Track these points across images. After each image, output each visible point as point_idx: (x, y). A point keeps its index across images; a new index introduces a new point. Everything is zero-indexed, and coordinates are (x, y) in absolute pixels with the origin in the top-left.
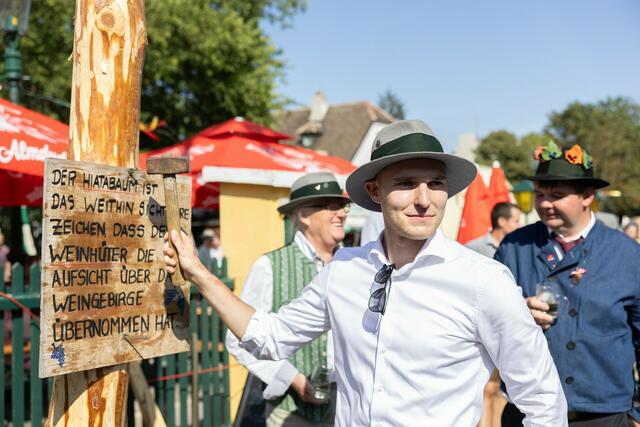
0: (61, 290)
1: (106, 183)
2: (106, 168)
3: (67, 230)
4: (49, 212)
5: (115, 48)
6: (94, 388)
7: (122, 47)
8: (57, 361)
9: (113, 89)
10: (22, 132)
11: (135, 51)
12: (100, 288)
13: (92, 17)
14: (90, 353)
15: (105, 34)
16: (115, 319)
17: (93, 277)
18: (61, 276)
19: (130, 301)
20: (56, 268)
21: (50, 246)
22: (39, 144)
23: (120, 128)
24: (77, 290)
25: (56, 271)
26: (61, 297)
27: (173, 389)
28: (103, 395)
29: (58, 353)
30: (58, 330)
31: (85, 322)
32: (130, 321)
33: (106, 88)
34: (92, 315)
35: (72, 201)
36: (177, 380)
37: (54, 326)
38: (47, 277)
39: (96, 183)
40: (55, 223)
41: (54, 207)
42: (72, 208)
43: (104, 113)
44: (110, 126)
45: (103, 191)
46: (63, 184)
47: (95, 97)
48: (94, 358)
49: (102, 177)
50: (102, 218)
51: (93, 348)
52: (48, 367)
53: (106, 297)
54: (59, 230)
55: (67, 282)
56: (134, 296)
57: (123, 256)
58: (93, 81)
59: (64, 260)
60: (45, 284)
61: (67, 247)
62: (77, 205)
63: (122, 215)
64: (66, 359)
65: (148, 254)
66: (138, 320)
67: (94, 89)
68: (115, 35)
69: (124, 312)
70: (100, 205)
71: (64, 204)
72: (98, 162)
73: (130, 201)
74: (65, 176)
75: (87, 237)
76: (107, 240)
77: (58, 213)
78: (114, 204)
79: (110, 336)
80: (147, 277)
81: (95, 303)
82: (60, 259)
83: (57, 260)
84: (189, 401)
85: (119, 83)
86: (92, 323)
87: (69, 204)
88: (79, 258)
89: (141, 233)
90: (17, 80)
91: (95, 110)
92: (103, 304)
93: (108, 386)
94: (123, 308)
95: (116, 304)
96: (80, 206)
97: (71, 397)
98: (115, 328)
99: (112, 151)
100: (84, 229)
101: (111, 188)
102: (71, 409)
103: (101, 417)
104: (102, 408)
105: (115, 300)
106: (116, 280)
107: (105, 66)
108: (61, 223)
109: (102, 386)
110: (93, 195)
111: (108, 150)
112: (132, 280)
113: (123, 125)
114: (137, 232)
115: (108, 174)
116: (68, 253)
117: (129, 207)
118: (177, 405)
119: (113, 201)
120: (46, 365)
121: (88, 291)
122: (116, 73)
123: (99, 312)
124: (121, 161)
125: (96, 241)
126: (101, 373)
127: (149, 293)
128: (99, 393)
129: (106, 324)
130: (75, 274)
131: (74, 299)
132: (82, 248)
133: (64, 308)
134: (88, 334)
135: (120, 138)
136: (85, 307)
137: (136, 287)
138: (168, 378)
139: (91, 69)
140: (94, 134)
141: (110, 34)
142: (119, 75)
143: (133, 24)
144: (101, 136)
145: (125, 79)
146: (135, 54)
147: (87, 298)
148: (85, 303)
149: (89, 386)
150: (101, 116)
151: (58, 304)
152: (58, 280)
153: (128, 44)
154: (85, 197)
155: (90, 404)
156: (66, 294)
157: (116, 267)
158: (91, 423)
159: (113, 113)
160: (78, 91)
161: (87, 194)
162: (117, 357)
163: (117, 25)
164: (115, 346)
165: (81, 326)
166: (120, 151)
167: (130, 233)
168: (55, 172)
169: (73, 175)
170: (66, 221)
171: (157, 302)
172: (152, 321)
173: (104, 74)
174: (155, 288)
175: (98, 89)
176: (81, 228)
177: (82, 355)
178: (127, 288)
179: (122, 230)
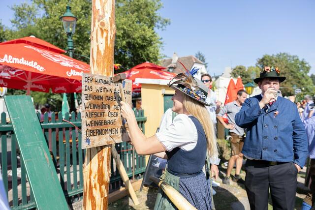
0: (88, 119)
1: (103, 82)
2: (103, 76)
3: (90, 98)
4: (84, 92)
5: (105, 34)
6: (100, 153)
7: (107, 34)
8: (87, 143)
9: (105, 49)
10: (74, 67)
11: (112, 35)
12: (101, 118)
13: (97, 23)
14: (98, 141)
15: (101, 29)
16: (107, 129)
17: (99, 115)
18: (88, 114)
19: (111, 123)
20: (86, 111)
21: (85, 104)
22: (80, 71)
24: (94, 119)
25: (86, 113)
26: (89, 121)
27: (126, 155)
28: (103, 155)
29: (88, 141)
30: (88, 133)
32: (112, 130)
33: (102, 48)
34: (99, 128)
36: (127, 152)
37: (86, 131)
38: (83, 115)
39: (100, 82)
40: (86, 96)
41: (86, 90)
43: (102, 58)
44: (104, 62)
45: (102, 85)
46: (88, 82)
47: (98, 52)
48: (100, 143)
49: (101, 80)
50: (102, 94)
51: (100, 139)
52: (84, 145)
53: (103, 121)
54: (88, 98)
55: (90, 116)
56: (113, 121)
57: (109, 108)
58: (98, 46)
60: (83, 117)
61: (90, 104)
63: (108, 93)
64: (91, 143)
65: (117, 107)
66: (114, 130)
67: (98, 49)
68: (105, 29)
69: (110, 127)
70: (101, 90)
71: (89, 89)
72: (100, 74)
73: (111, 88)
74: (89, 79)
75: (97, 100)
76: (103, 102)
77: (87, 92)
79: (105, 135)
80: (117, 115)
81: (100, 124)
82: (88, 108)
84: (131, 159)
85: (107, 47)
86: (99, 130)
87: (91, 89)
88: (94, 108)
89: (115, 100)
90: (72, 50)
91: (98, 56)
92: (103, 124)
93: (104, 152)
94: (109, 125)
95: (107, 124)
96: (94, 90)
97: (92, 156)
98: (107, 132)
99: (105, 71)
100: (96, 98)
101: (105, 84)
102: (92, 160)
103: (102, 163)
104: (103, 160)
105: (106, 123)
106: (106, 116)
107: (102, 40)
108: (88, 96)
109: (102, 152)
110: (99, 86)
111: (103, 70)
112: (112, 116)
113: (108, 62)
114: (113, 99)
115: (103, 79)
116: (91, 106)
117: (111, 90)
118: (128, 160)
119: (105, 88)
121: (97, 119)
123: (101, 126)
124: (108, 74)
125: (100, 102)
126: (102, 147)
127: (118, 120)
129: (103, 131)
130: (93, 113)
131: (93, 122)
132: (95, 105)
133: (89, 125)
134: (97, 134)
135: (107, 66)
136: (97, 125)
137: (113, 118)
138: (124, 151)
139: (97, 42)
140: (98, 64)
141: (103, 29)
142: (107, 44)
143: (111, 26)
144: (101, 66)
145: (109, 45)
146: (112, 36)
148: (97, 123)
149: (98, 152)
150: (100, 59)
151: (87, 124)
152: (87, 116)
153: (109, 33)
154: (96, 87)
155: (98, 159)
156: (90, 120)
157: (107, 111)
158: (99, 165)
159: (105, 57)
160: (93, 50)
161: (96, 86)
162: (107, 142)
163: (106, 26)
164: (106, 139)
165: (95, 131)
166: (107, 71)
167: (111, 99)
168: (85, 78)
169: (91, 79)
170: (90, 95)
171: (121, 123)
172: (119, 130)
173: (101, 43)
174: (120, 119)
175: (100, 49)
176: (94, 98)
177: (96, 141)
178: (111, 119)
179: (108, 98)
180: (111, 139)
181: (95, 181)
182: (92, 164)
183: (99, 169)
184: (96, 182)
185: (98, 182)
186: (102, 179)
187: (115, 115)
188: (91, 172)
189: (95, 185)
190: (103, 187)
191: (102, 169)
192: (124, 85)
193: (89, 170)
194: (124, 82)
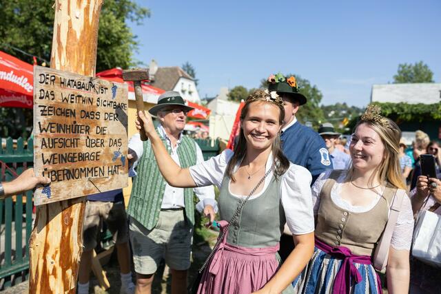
0: (47, 151)
1: (75, 85)
2: (76, 75)
3: (50, 113)
4: (37, 101)
5: (84, 2)
6: (66, 212)
7: (89, 3)
8: (46, 195)
9: (82, 28)
11: (97, 6)
12: (72, 150)
14: (67, 189)
16: (83, 169)
17: (68, 143)
18: (47, 142)
19: (92, 158)
20: (43, 137)
21: (39, 123)
23: (86, 53)
24: (58, 151)
25: (44, 139)
26: (48, 155)
28: (71, 216)
29: (46, 190)
31: (63, 170)
32: (92, 170)
33: (78, 27)
34: (68, 166)
35: (53, 95)
37: (43, 173)
38: (37, 142)
39: (69, 84)
40: (42, 108)
41: (41, 98)
42: (53, 99)
43: (76, 43)
44: (80, 51)
45: (74, 90)
46: (47, 83)
47: (71, 32)
48: (70, 193)
49: (73, 81)
50: (74, 106)
51: (69, 186)
52: (40, 199)
53: (77, 155)
54: (45, 113)
55: (51, 146)
56: (95, 155)
57: (87, 131)
58: (70, 22)
59: (49, 132)
60: (36, 147)
61: (51, 124)
62: (56, 97)
63: (86, 106)
64: (52, 193)
65: (103, 129)
66: (97, 169)
67: (70, 27)
69: (89, 164)
70: (72, 98)
71: (48, 96)
72: (72, 72)
73: (91, 97)
74: (48, 78)
75: (63, 118)
76: (76, 120)
77: (44, 102)
78: (81, 98)
79: (80, 179)
80: (102, 143)
81: (70, 159)
82: (46, 131)
83: (44, 132)
85: (86, 26)
86: (68, 171)
87: (51, 97)
88: (58, 131)
89: (98, 117)
91: (70, 40)
92: (75, 159)
93: (75, 211)
94: (88, 162)
95: (84, 159)
96: (58, 98)
97: (50, 218)
99: (81, 66)
100: (62, 113)
101: (79, 88)
102: (50, 223)
103: (70, 229)
104: (70, 224)
105: (82, 157)
106: (83, 145)
107: (80, 13)
108: (46, 108)
109: (71, 211)
110: (67, 92)
111: (79, 66)
112: (93, 145)
113: (88, 52)
114: (96, 116)
115: (76, 79)
116: (51, 127)
117: (90, 100)
119: (80, 96)
120: (38, 197)
121: (65, 151)
122: (85, 19)
123: (73, 164)
124: (86, 73)
125: (69, 121)
126: (71, 202)
127: (104, 153)
128: (69, 215)
129: (77, 172)
130: (56, 141)
131: (56, 156)
132: (61, 125)
134: (66, 178)
135: (86, 60)
136: (64, 161)
137: (95, 150)
139: (69, 14)
140: (69, 56)
142: (86, 20)
144: (74, 57)
145: (90, 23)
146: (96, 9)
147: (64, 156)
148: (63, 159)
149: (63, 211)
150: (74, 45)
151: (45, 159)
152: (45, 145)
153: (92, 1)
154: (62, 93)
155: (63, 222)
156: (51, 153)
157: (83, 137)
158: (63, 233)
159: (82, 43)
160: (59, 28)
161: (63, 91)
162: (84, 192)
164: (83, 185)
165: (61, 173)
166: (85, 67)
167: (91, 116)
168: (41, 75)
169: (53, 78)
170: (49, 107)
171: (109, 158)
172: (106, 170)
173: (77, 18)
174: (107, 150)
175: (73, 28)
176: (59, 112)
177: (62, 190)
178: (91, 150)
179: (86, 114)
180: (92, 186)
181: (53, 262)
182: (49, 233)
183: (62, 241)
184: (57, 264)
185: (60, 265)
186: (68, 258)
187: (99, 144)
188: (47, 247)
189: (54, 270)
190: (69, 272)
191: (68, 241)
192: (114, 92)
193: (44, 243)
194: (114, 88)
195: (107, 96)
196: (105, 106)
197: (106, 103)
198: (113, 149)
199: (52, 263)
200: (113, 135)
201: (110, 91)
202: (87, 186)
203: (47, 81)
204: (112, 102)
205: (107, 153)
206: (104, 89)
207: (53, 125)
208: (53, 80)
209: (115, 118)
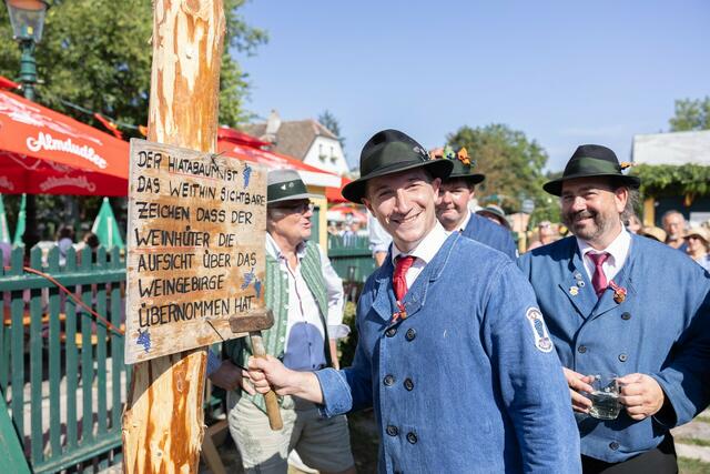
0: (147, 275)
1: (190, 168)
2: (191, 152)
3: (153, 213)
4: (134, 195)
5: (199, 32)
6: (179, 371)
7: (206, 32)
8: (142, 347)
9: (197, 74)
11: (218, 37)
12: (184, 272)
14: (171, 337)
15: (190, 17)
16: (198, 303)
17: (178, 262)
18: (146, 260)
19: (212, 285)
20: (142, 252)
21: (136, 230)
22: (63, 138)
23: (204, 113)
24: (162, 275)
25: (142, 256)
26: (147, 281)
28: (187, 378)
29: (144, 339)
30: (144, 315)
31: (170, 306)
32: (212, 305)
33: (190, 72)
34: (177, 299)
35: (157, 184)
37: (140, 311)
38: (133, 261)
39: (181, 167)
40: (141, 207)
41: (140, 190)
42: (157, 191)
43: (188, 98)
44: (194, 110)
45: (187, 175)
46: (149, 166)
47: (179, 81)
49: (186, 161)
50: (186, 202)
51: (178, 332)
52: (133, 354)
53: (189, 281)
54: (145, 214)
55: (152, 266)
56: (216, 280)
57: (206, 241)
58: (178, 64)
59: (149, 244)
60: (131, 269)
61: (152, 231)
62: (162, 188)
63: (205, 201)
64: (152, 344)
65: (229, 238)
66: (219, 303)
67: (178, 73)
68: (200, 19)
69: (207, 295)
70: (186, 190)
71: (150, 187)
72: (183, 146)
73: (212, 186)
74: (150, 158)
75: (171, 221)
76: (191, 224)
77: (144, 196)
78: (198, 189)
79: (193, 319)
80: (227, 261)
81: (179, 288)
82: (146, 243)
83: (143, 244)
85: (203, 70)
86: (177, 307)
87: (154, 188)
88: (164, 242)
89: (222, 218)
90: (32, 83)
91: (179, 94)
92: (187, 288)
93: (192, 369)
94: (205, 292)
95: (200, 288)
96: (165, 190)
97: (155, 375)
98: (198, 312)
99: (197, 134)
100: (170, 213)
101: (195, 173)
102: (155, 393)
103: (185, 399)
104: (186, 391)
105: (198, 284)
106: (199, 265)
107: (190, 49)
108: (147, 207)
109: (186, 369)
110: (178, 179)
111: (193, 135)
112: (214, 264)
113: (207, 111)
114: (219, 217)
115: (192, 158)
117: (211, 192)
119: (196, 186)
120: (132, 350)
121: (173, 275)
122: (201, 58)
123: (184, 296)
124: (204, 147)
125: (180, 225)
126: (184, 354)
127: (229, 277)
128: (183, 375)
129: (189, 308)
130: (160, 258)
131: (160, 283)
132: (167, 233)
133: (149, 293)
134: (172, 318)
135: (203, 124)
136: (170, 292)
139: (176, 52)
140: (177, 115)
141: (195, 18)
142: (203, 60)
143: (216, 11)
144: (185, 120)
145: (209, 65)
146: (217, 41)
147: (171, 282)
148: (171, 287)
150: (184, 101)
151: (144, 289)
152: (144, 265)
153: (211, 30)
154: (171, 180)
155: (174, 388)
156: (152, 278)
157: (199, 251)
158: (175, 407)
159: (197, 97)
160: (160, 74)
161: (172, 177)
162: (199, 340)
163: (202, 8)
164: (197, 328)
165: (165, 310)
166: (203, 136)
167: (212, 218)
168: (140, 153)
169: (158, 158)
170: (152, 204)
171: (236, 285)
172: (232, 304)
173: (189, 58)
174: (235, 271)
175: (183, 74)
176: (165, 212)
177: (167, 338)
178: (210, 273)
179: (206, 215)
180: (211, 330)
182: (154, 407)
183: (175, 418)
184: (167, 457)
185: (172, 457)
186: (184, 447)
187: (222, 262)
188: (150, 430)
189: (163, 465)
190: (186, 468)
191: (183, 419)
192: (247, 178)
193: (145, 422)
194: (247, 170)
195: (237, 184)
196: (232, 199)
197: (234, 196)
198: (244, 270)
199: (160, 454)
200: (243, 247)
201: (240, 178)
202: (204, 331)
203: (150, 162)
204: (242, 194)
205: (234, 277)
206: (231, 172)
207: (156, 234)
208: (158, 162)
209: (247, 219)
